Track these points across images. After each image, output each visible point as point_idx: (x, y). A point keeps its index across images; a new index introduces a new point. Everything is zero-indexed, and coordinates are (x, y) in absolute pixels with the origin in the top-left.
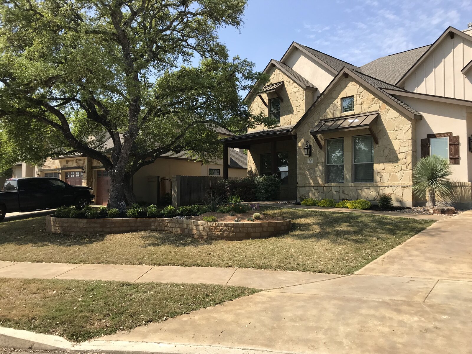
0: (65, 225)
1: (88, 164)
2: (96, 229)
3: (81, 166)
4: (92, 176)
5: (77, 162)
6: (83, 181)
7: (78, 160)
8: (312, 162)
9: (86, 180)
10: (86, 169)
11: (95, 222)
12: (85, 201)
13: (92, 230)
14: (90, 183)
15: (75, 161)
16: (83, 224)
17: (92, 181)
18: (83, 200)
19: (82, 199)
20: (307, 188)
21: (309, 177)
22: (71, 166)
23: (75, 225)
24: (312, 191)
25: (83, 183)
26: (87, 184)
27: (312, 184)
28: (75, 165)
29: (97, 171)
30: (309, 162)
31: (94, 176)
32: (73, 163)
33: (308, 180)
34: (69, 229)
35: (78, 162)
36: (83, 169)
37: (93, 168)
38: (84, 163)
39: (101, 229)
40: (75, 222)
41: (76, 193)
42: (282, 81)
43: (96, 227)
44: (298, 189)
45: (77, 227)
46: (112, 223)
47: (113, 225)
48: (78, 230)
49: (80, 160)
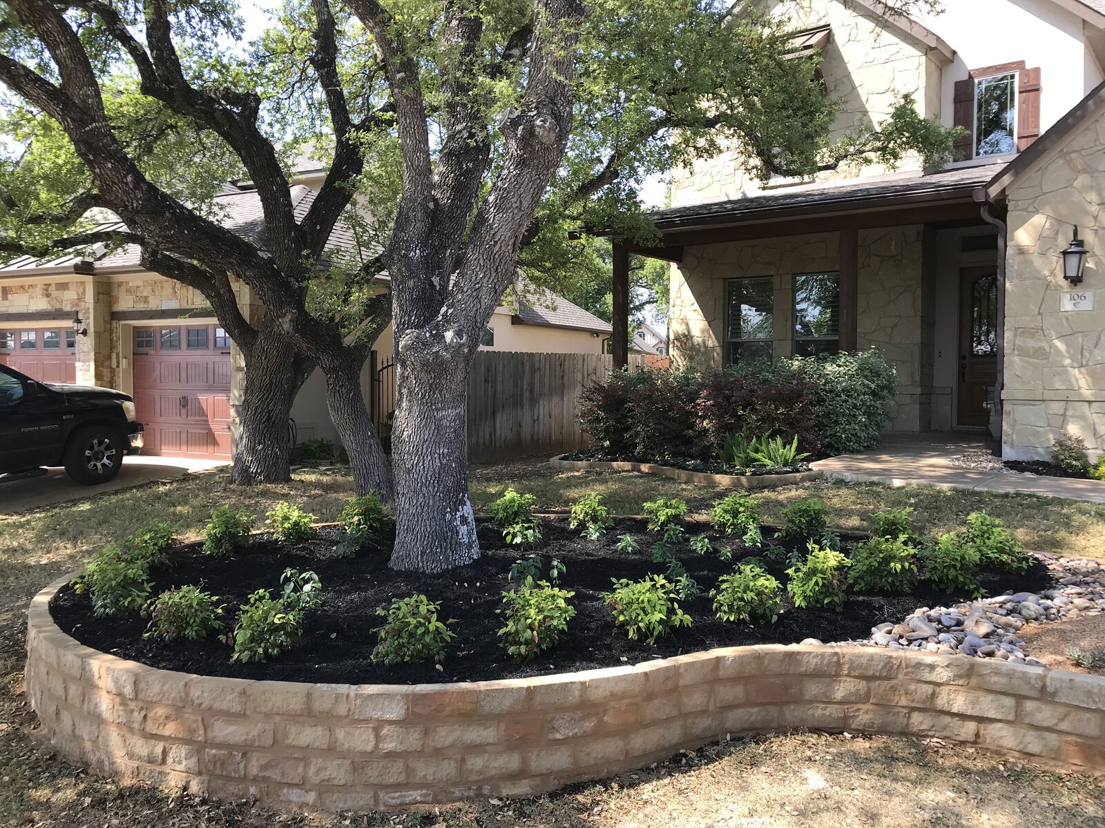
0: (224, 731)
1: (96, 301)
2: (476, 763)
3: (67, 308)
4: (112, 348)
5: (48, 295)
6: (78, 364)
7: (53, 288)
8: (1086, 305)
9: (92, 364)
10: (90, 322)
11: (472, 714)
12: (108, 448)
13: (447, 769)
14: (106, 372)
15: (39, 290)
16: (376, 731)
17: (114, 366)
18: (101, 443)
19: (95, 441)
20: (1057, 408)
21: (1067, 362)
22: (24, 311)
23: (309, 736)
24: (1083, 418)
25: (79, 375)
26: (98, 377)
27: (1087, 393)
28: (41, 304)
29: (135, 328)
30: (1067, 305)
31: (123, 346)
32: (31, 297)
33: (1063, 373)
34: (264, 767)
35: (54, 293)
36: (78, 321)
37: (115, 316)
38: (80, 299)
39: (511, 762)
40: (309, 715)
41: (69, 417)
42: (822, 23)
43: (477, 748)
44: (1006, 407)
45: (331, 750)
46: (586, 704)
47: (589, 725)
48: (337, 772)
49: (63, 286)
